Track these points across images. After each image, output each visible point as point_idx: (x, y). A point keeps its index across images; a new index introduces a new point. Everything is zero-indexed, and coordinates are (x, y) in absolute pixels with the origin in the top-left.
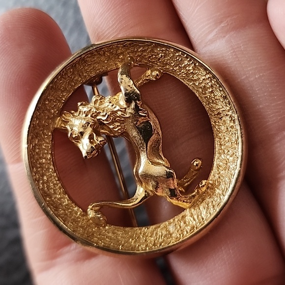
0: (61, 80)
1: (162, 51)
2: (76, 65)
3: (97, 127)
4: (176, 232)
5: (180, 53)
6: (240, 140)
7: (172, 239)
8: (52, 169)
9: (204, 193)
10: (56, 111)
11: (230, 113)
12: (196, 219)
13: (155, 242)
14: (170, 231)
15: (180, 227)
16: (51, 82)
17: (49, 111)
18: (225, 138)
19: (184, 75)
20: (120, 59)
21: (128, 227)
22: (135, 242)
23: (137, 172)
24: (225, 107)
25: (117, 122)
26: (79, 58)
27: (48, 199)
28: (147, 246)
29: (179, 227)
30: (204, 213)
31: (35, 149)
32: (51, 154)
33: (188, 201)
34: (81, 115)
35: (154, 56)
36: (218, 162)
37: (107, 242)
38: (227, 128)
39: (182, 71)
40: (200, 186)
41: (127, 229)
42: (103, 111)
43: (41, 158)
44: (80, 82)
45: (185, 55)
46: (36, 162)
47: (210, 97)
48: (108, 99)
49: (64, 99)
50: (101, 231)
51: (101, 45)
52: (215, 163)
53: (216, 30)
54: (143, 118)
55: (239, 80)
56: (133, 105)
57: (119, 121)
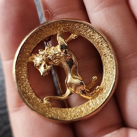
0: (31, 39)
1: (78, 25)
2: (37, 32)
3: (48, 61)
4: (85, 110)
5: (86, 26)
6: (115, 67)
7: (83, 114)
8: (27, 81)
9: (98, 92)
10: (29, 54)
11: (110, 54)
12: (94, 104)
13: (75, 115)
14: (82, 110)
15: (87, 108)
16: (26, 40)
17: (26, 54)
18: (108, 66)
19: (88, 36)
20: (58, 29)
21: (63, 108)
22: (66, 115)
23: (67, 82)
24: (108, 51)
26: (39, 29)
27: (25, 95)
28: (71, 117)
29: (86, 108)
30: (98, 101)
31: (19, 72)
32: (27, 74)
33: (91, 96)
34: (40, 56)
35: (74, 28)
36: (105, 77)
37: (53, 115)
38: (109, 61)
39: (88, 34)
40: (96, 89)
41: (62, 109)
42: (50, 54)
43: (22, 76)
44: (40, 40)
45: (89, 27)
46: (20, 78)
47: (101, 46)
48: (53, 48)
49: (32, 48)
50: (50, 110)
51: (49, 23)
52: (103, 78)
53: (99, 6)
54: (69, 57)
55: (108, 31)
56: (64, 51)
57: (58, 58)
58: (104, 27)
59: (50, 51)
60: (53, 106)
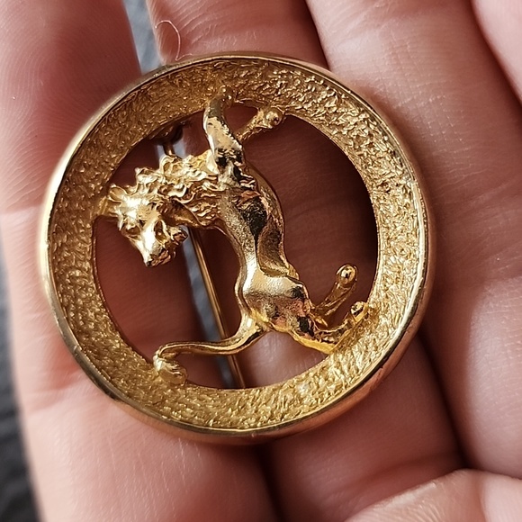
0: (106, 131)
1: (282, 75)
2: (131, 103)
3: (170, 211)
4: (311, 395)
5: (313, 77)
6: (422, 227)
7: (303, 408)
8: (93, 288)
9: (361, 325)
10: (99, 186)
12: (346, 371)
13: (272, 412)
14: (300, 395)
15: (318, 387)
16: (90, 134)
17: (87, 186)
18: (396, 227)
19: (321, 118)
20: (209, 92)
21: (225, 388)
22: (237, 415)
23: (240, 289)
24: (394, 171)
25: (204, 201)
26: (137, 92)
27: (84, 339)
28: (257, 420)
29: (315, 387)
30: (361, 360)
31: (62, 251)
32: (91, 261)
33: (332, 340)
34: (141, 192)
35: (268, 86)
36: (385, 270)
37: (188, 415)
38: (399, 209)
39: (319, 110)
40: (353, 312)
41: (225, 392)
42: (179, 181)
43: (72, 268)
44: (140, 134)
45: (322, 82)
46: (64, 274)
47: (368, 154)
48: (187, 162)
49: (112, 164)
50: (178, 395)
51: (174, 68)
52: (380, 272)
53: (365, 13)
54: (247, 192)
55: (400, 105)
56: (230, 169)
57: (208, 199)
58: (385, 90)
59: (178, 174)
60: (188, 382)
